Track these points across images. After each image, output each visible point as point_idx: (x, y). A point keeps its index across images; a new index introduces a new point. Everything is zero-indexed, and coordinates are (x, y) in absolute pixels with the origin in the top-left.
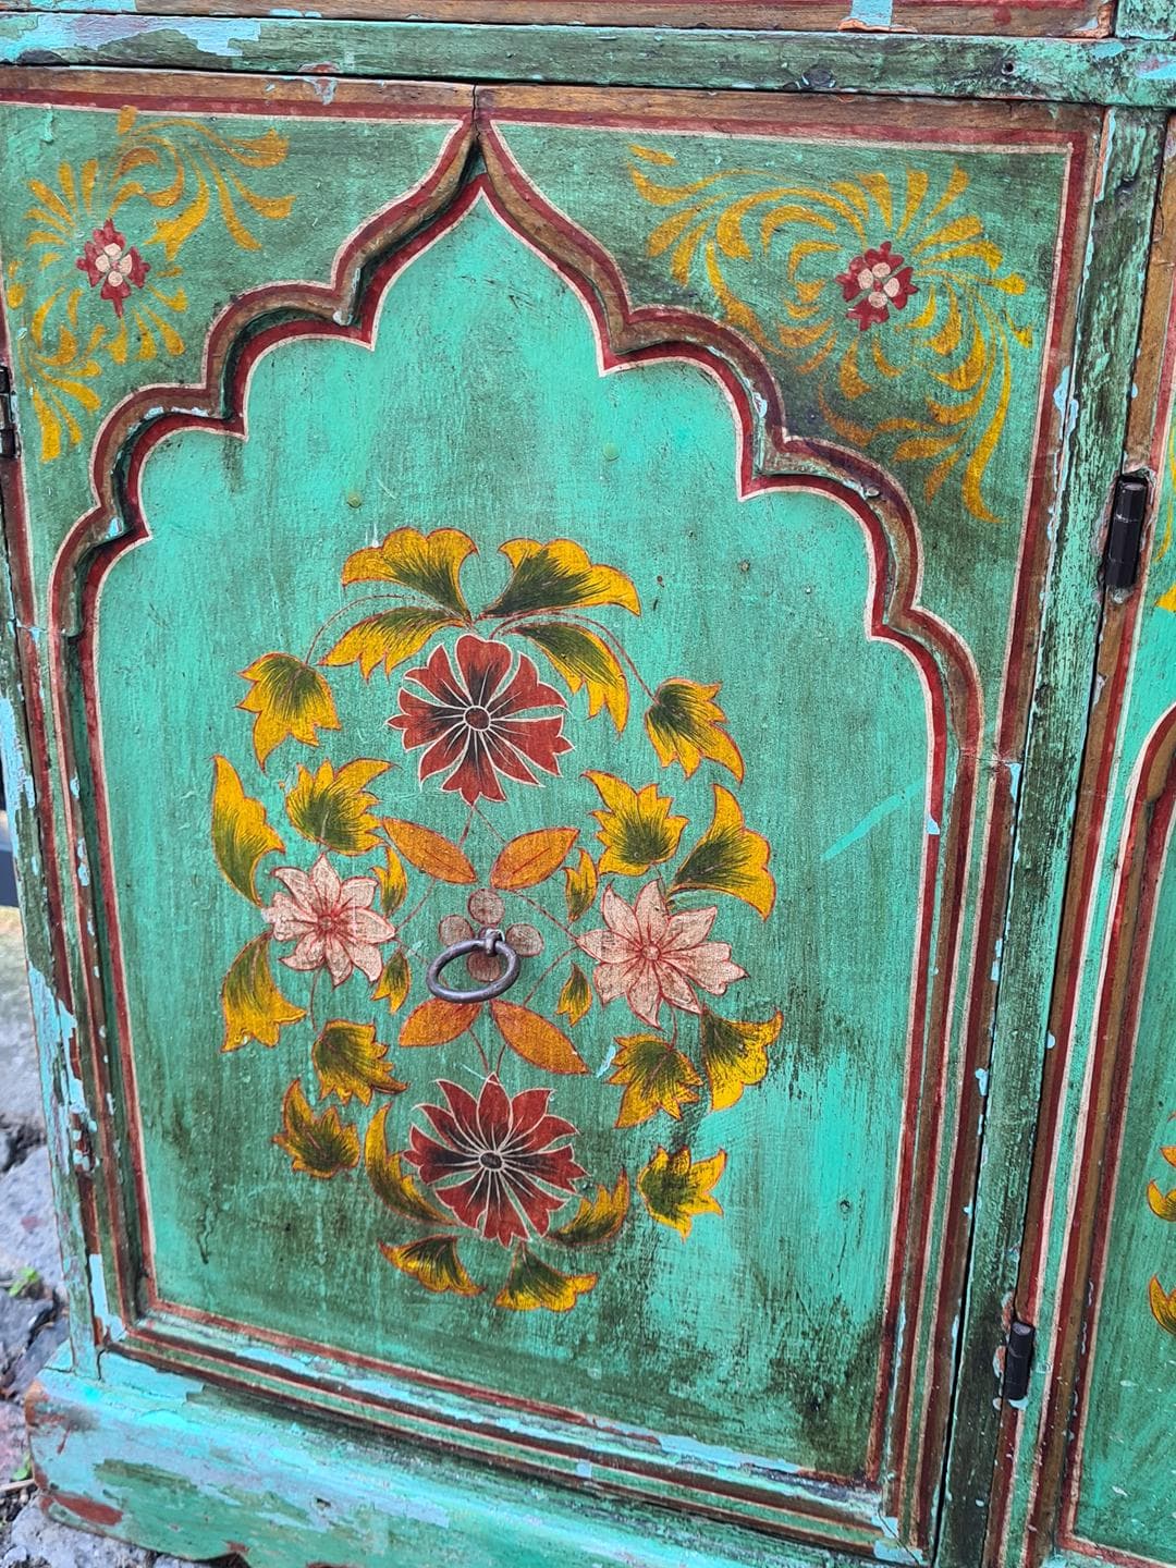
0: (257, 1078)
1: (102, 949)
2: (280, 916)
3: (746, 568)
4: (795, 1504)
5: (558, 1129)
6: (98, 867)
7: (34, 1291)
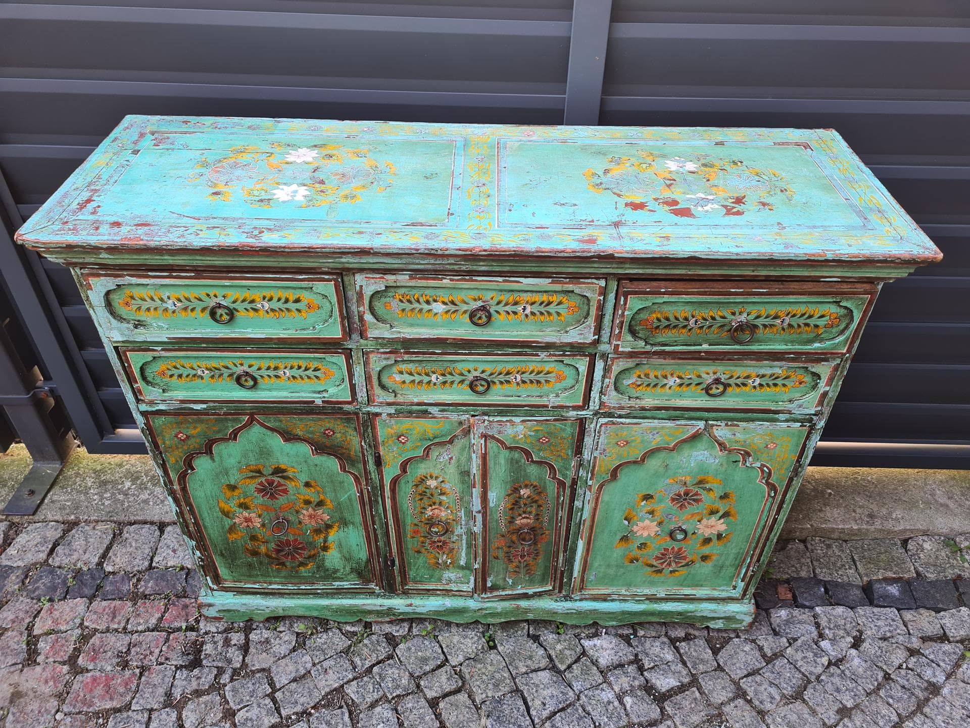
0: (237, 544)
1: (199, 531)
2: (237, 520)
3: (316, 465)
4: (360, 588)
5: (301, 543)
6: (195, 518)
7: (182, 568)
